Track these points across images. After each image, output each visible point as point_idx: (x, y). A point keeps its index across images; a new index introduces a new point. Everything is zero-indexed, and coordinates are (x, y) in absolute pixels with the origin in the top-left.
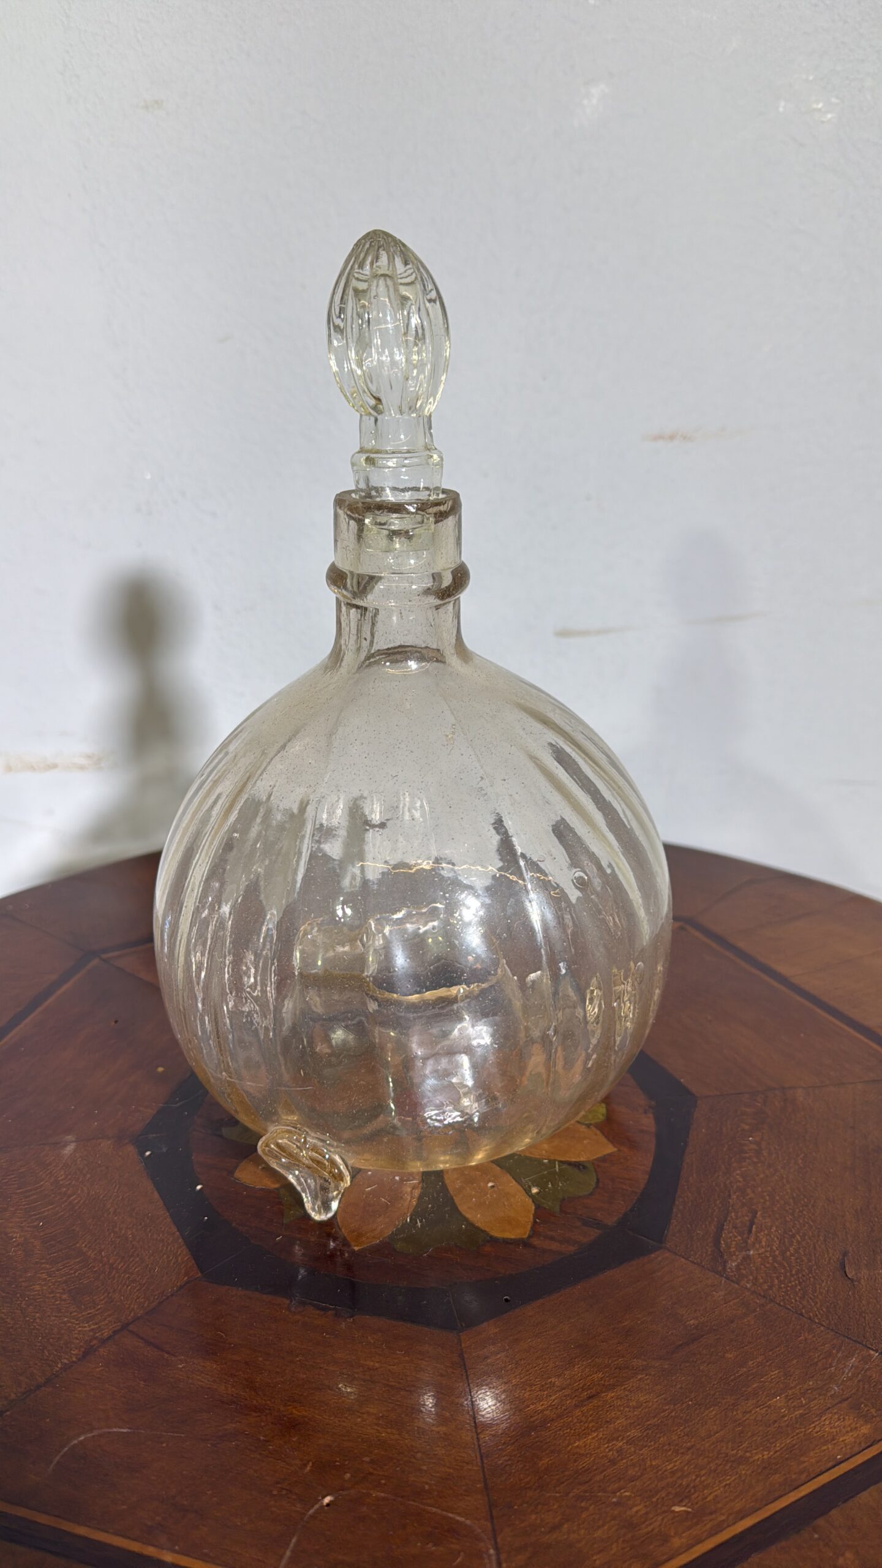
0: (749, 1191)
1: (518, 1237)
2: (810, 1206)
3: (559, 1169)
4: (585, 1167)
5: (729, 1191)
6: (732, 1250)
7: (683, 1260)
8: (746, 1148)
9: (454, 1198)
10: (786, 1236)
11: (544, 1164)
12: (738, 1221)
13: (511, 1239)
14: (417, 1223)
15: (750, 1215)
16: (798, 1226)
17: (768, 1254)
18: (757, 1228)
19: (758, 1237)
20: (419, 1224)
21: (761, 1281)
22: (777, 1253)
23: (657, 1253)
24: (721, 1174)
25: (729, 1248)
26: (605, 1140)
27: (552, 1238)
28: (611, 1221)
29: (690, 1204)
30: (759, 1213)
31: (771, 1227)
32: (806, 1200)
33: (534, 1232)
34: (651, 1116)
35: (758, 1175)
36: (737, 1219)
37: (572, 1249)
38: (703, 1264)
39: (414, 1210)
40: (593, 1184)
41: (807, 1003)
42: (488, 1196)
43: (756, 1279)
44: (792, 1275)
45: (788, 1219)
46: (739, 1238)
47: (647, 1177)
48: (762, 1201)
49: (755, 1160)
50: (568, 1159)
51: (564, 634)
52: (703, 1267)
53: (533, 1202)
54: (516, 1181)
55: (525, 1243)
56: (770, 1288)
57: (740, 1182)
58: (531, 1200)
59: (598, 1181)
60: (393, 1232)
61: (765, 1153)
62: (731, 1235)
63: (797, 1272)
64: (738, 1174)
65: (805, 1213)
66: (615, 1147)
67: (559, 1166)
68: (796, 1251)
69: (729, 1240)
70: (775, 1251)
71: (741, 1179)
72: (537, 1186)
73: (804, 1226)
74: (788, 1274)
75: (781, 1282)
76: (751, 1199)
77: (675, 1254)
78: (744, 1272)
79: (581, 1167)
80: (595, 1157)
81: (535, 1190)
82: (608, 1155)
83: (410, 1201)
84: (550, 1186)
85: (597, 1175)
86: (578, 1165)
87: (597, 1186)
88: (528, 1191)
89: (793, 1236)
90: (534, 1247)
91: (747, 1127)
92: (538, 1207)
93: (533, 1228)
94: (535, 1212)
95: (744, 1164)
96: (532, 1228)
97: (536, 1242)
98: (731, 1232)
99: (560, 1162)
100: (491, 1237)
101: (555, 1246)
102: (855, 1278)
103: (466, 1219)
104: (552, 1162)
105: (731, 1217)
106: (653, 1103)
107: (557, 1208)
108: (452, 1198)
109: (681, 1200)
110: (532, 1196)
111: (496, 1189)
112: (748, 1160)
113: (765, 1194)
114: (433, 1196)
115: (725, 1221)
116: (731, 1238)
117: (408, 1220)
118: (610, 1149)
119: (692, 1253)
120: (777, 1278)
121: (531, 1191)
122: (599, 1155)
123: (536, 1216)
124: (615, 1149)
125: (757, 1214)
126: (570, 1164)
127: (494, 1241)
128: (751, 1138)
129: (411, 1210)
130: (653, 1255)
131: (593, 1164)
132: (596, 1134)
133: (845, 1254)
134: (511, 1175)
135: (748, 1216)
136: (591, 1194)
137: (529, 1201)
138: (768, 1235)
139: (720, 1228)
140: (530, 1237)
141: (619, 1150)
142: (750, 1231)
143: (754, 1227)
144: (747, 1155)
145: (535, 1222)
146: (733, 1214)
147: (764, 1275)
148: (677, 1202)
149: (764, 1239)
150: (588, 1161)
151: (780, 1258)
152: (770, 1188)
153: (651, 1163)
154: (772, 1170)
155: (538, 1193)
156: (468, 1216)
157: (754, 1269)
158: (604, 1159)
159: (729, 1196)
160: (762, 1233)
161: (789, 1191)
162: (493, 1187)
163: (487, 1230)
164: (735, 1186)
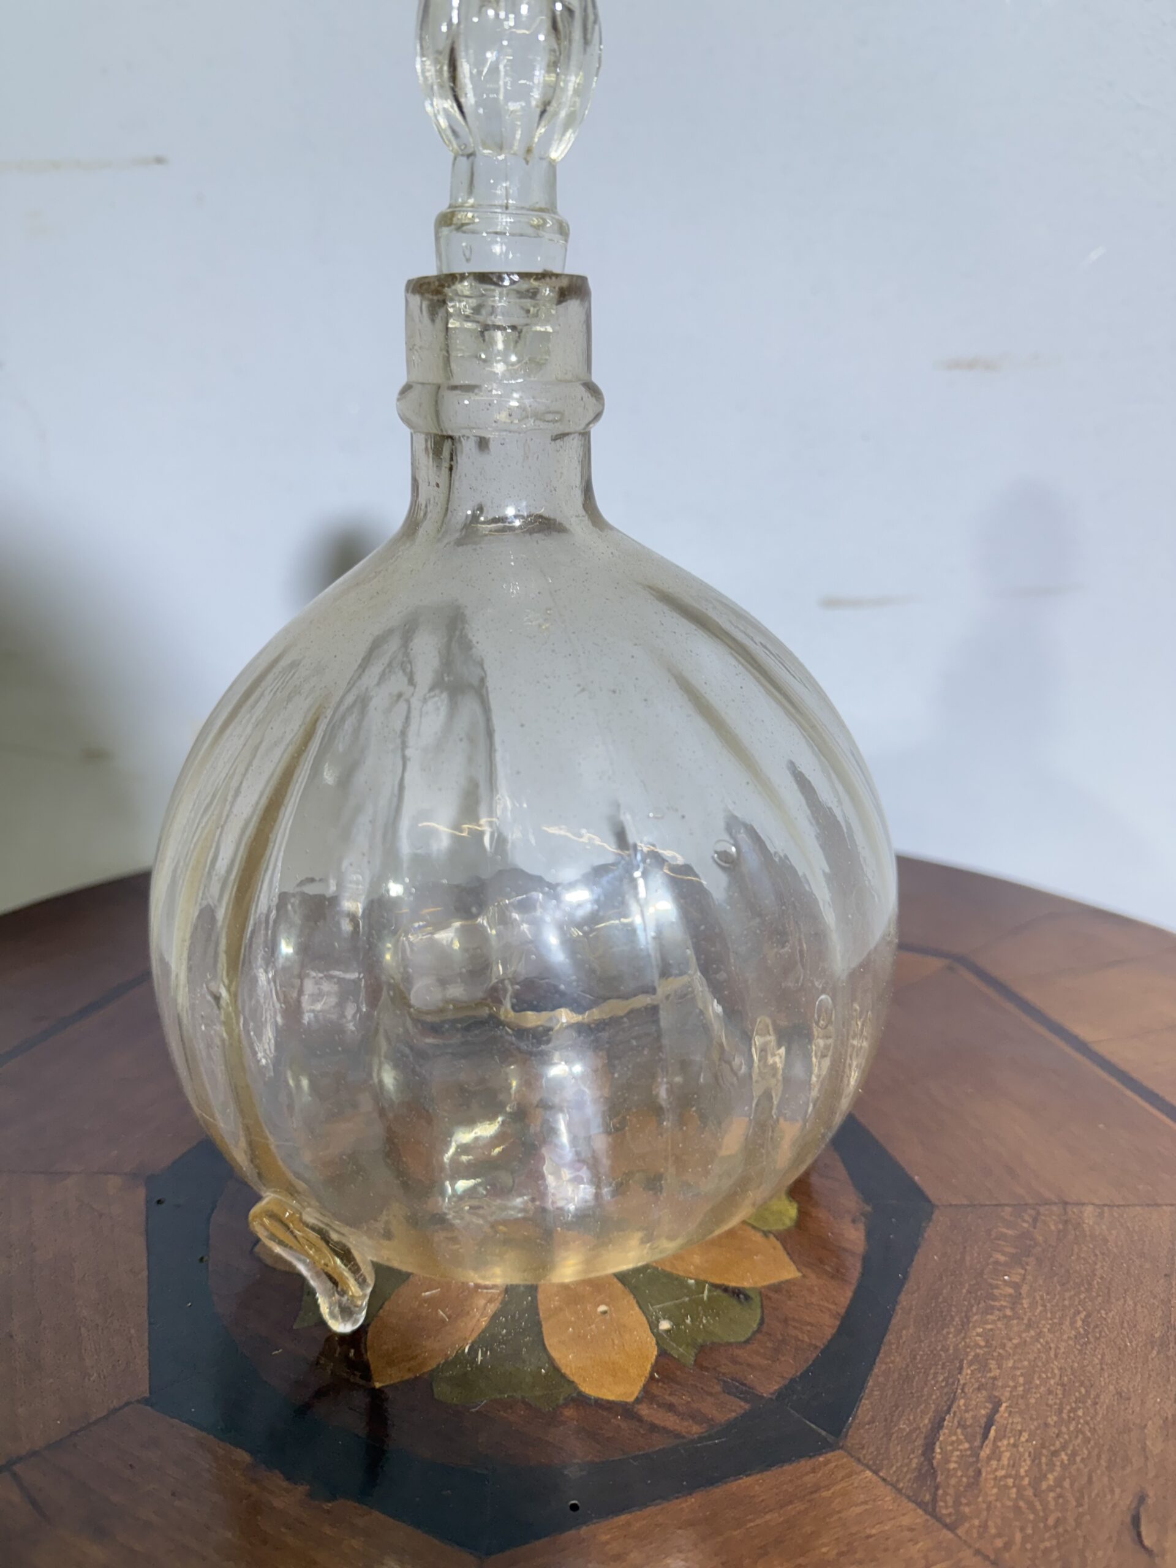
0: (993, 1364)
1: (621, 1399)
2: (1089, 1402)
3: (709, 1297)
4: (747, 1298)
5: (961, 1362)
6: (952, 1466)
7: (868, 1473)
8: (996, 1292)
9: (543, 1323)
10: (1044, 1451)
11: (688, 1287)
12: (967, 1415)
13: (608, 1402)
14: (477, 1356)
15: (990, 1406)
16: (1066, 1437)
17: (1010, 1481)
18: (996, 1431)
19: (998, 1447)
20: (480, 1358)
21: (993, 1531)
22: (1026, 1481)
23: (829, 1455)
24: (952, 1330)
25: (948, 1461)
26: (786, 1258)
27: (671, 1408)
28: (768, 1388)
29: (896, 1375)
30: (1004, 1405)
31: (1020, 1432)
32: (1083, 1390)
33: (647, 1395)
34: (862, 1227)
35: (1010, 1340)
36: (967, 1411)
37: (696, 1430)
38: (901, 1485)
39: (479, 1335)
40: (755, 1326)
41: (1113, 1081)
42: (593, 1326)
43: (984, 1526)
44: (1047, 1528)
45: (1049, 1420)
46: (967, 1445)
47: (838, 1323)
48: (1011, 1383)
49: (1009, 1312)
50: (726, 1283)
51: (831, 603)
52: (899, 1491)
53: (657, 1344)
54: (640, 1307)
55: (625, 1410)
56: (1007, 1546)
57: (981, 1347)
58: (654, 1342)
59: (762, 1322)
60: (438, 1366)
61: (1026, 1303)
62: (954, 1438)
63: (1058, 1522)
64: (978, 1335)
65: (1080, 1413)
66: (799, 1270)
67: (709, 1291)
68: (1059, 1482)
69: (950, 1448)
70: (1022, 1478)
71: (982, 1343)
72: (670, 1319)
73: (1077, 1437)
74: (1042, 1525)
75: (1026, 1539)
76: (995, 1378)
77: (859, 1460)
78: (967, 1510)
79: (741, 1296)
80: (766, 1283)
81: (665, 1325)
82: (788, 1282)
83: (479, 1320)
84: (688, 1321)
85: (763, 1312)
86: (737, 1294)
87: (759, 1331)
88: (653, 1326)
89: (1055, 1453)
90: (640, 1419)
91: (1002, 1258)
92: (663, 1353)
93: (646, 1389)
94: (657, 1361)
95: (990, 1317)
96: (645, 1386)
97: (644, 1410)
98: (955, 1434)
99: (715, 1286)
100: (580, 1393)
101: (670, 1421)
102: (1155, 1550)
103: (551, 1360)
104: (700, 1284)
105: (959, 1406)
106: (868, 1209)
107: (691, 1360)
108: (539, 1324)
109: (884, 1367)
110: (658, 1335)
111: (608, 1317)
112: (997, 1312)
113: (1018, 1373)
114: (513, 1317)
115: (948, 1411)
116: (952, 1443)
117: (466, 1350)
118: (789, 1272)
119: (885, 1462)
120: (1022, 1529)
121: (657, 1326)
122: (774, 1281)
123: (656, 1367)
124: (799, 1274)
125: (1000, 1405)
126: (726, 1289)
127: (581, 1400)
128: (1006, 1278)
129: (475, 1335)
130: (821, 1459)
131: (760, 1293)
132: (774, 1248)
133: (1142, 1499)
134: (635, 1297)
135: (985, 1407)
136: (747, 1341)
137: (652, 1341)
138: (1015, 1445)
139: (938, 1425)
140: (638, 1400)
141: (804, 1276)
142: (985, 1436)
143: (994, 1428)
144: (997, 1304)
145: (652, 1377)
146: (962, 1402)
147: (999, 1521)
148: (876, 1370)
149: (1008, 1454)
150: (753, 1289)
151: (1029, 1492)
152: (1026, 1363)
153: (848, 1302)
154: (1032, 1333)
155: (668, 1331)
156: (554, 1354)
157: (984, 1506)
158: (777, 1288)
159: (961, 1369)
160: (1005, 1442)
161: (1056, 1371)
162: (605, 1313)
163: (575, 1379)
164: (973, 1354)
